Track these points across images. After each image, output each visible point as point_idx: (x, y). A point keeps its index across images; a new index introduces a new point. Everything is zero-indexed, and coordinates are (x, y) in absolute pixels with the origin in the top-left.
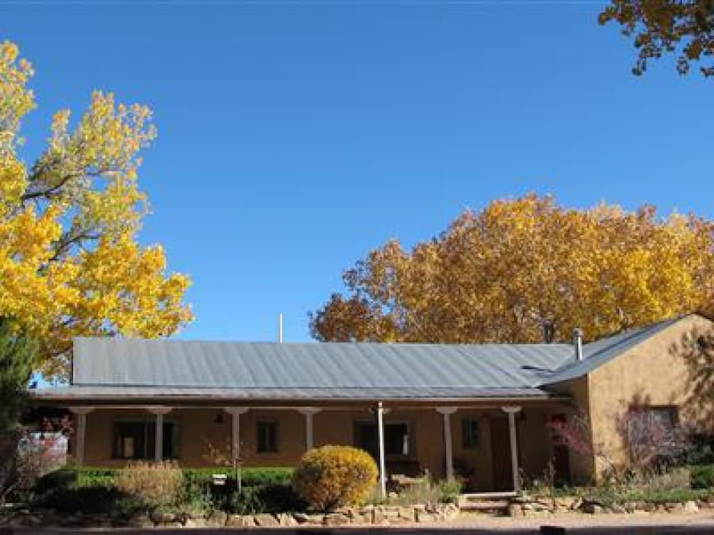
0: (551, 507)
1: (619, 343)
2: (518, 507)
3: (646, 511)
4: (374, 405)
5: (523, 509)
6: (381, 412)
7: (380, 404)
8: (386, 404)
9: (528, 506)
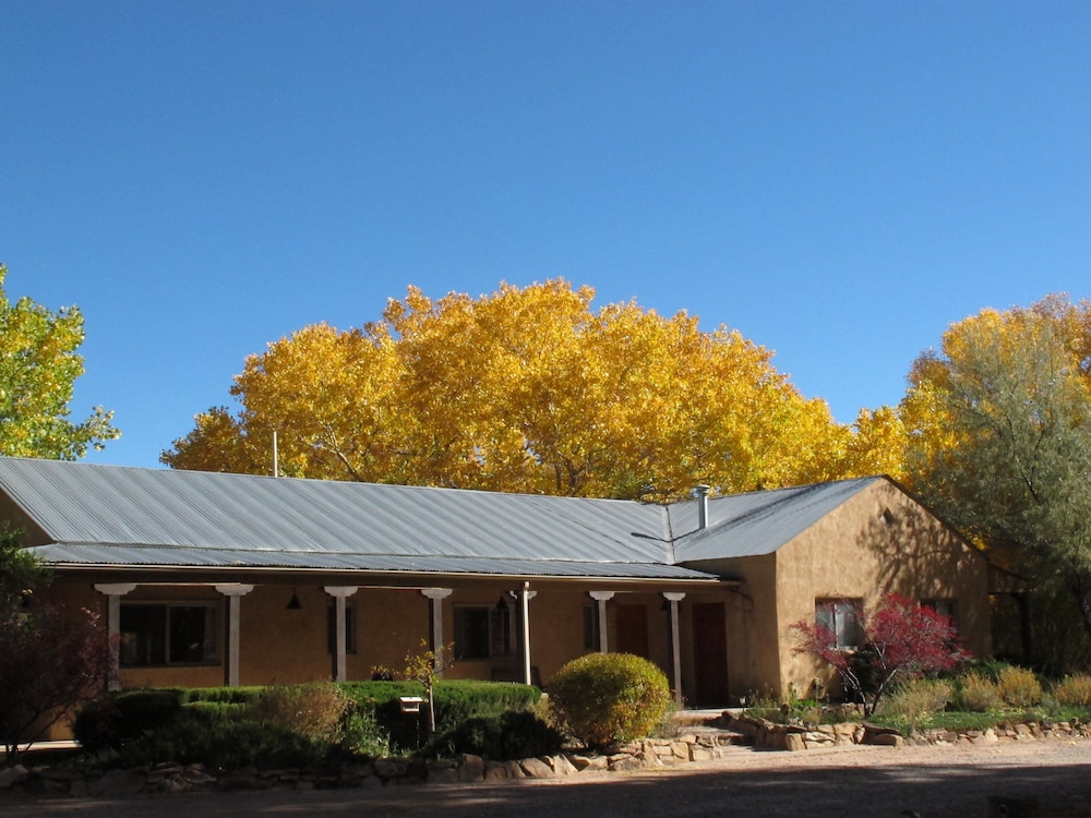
0: (833, 737)
1: (775, 504)
2: (798, 737)
3: (948, 741)
4: (518, 585)
5: (804, 740)
6: (526, 596)
7: (527, 584)
8: (535, 584)
9: (809, 735)
